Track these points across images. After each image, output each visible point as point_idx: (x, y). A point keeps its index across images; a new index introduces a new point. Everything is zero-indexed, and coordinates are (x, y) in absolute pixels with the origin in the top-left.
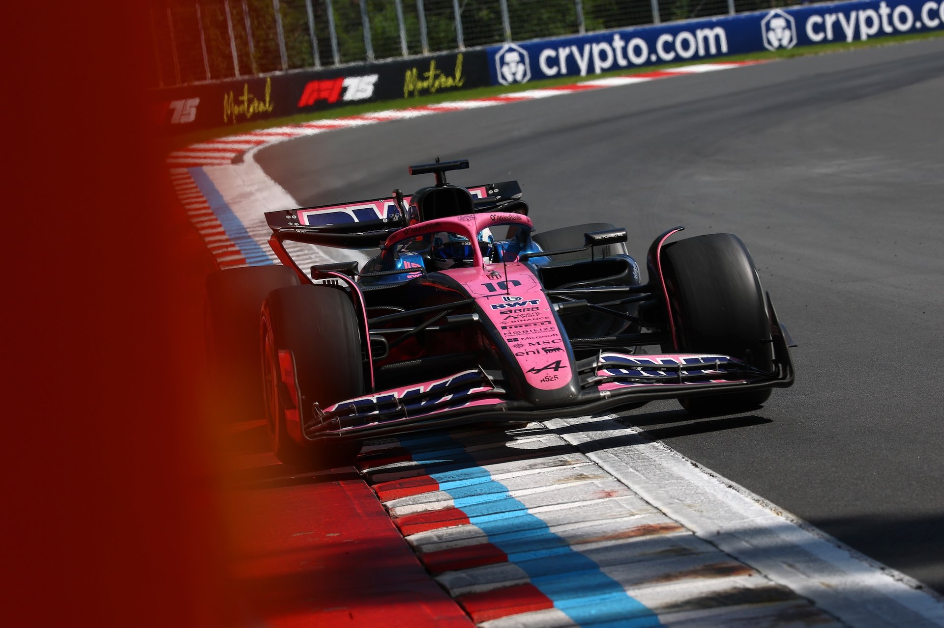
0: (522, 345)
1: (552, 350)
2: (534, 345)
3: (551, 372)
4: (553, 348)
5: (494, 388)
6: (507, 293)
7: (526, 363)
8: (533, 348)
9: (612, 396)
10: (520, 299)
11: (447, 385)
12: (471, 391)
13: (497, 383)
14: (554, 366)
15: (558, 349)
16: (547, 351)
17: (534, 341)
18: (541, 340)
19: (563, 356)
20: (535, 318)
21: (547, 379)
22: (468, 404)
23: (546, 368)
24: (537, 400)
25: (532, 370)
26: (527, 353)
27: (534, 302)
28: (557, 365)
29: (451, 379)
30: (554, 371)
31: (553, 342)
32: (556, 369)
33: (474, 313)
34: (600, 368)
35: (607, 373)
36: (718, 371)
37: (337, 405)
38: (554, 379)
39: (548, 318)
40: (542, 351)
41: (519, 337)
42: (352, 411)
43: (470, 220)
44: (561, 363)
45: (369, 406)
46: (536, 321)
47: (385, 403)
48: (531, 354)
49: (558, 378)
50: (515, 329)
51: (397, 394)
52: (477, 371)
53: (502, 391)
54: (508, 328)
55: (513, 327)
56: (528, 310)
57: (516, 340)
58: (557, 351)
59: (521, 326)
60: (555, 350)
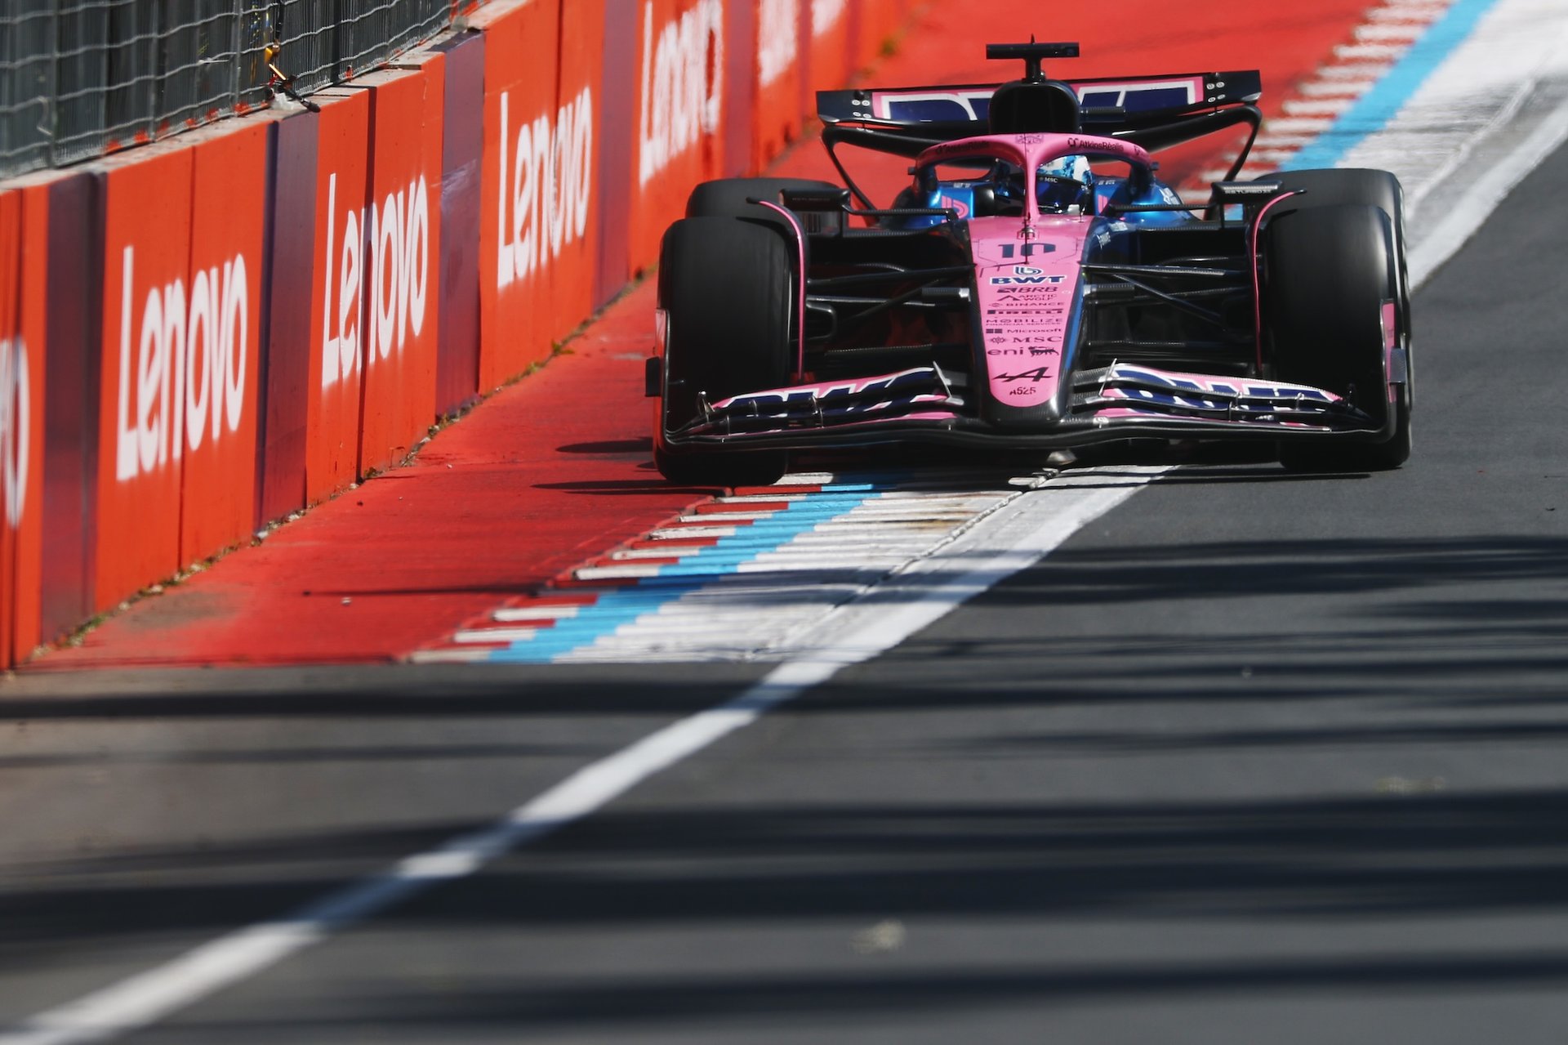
0: (1004, 340)
1: (1042, 352)
2: (1020, 341)
3: (1027, 383)
4: (1044, 349)
5: (948, 396)
6: (1024, 261)
7: (997, 365)
8: (1017, 346)
9: (1110, 425)
10: (1040, 272)
11: (887, 386)
12: (917, 398)
13: (955, 390)
14: (1035, 374)
15: (1051, 351)
16: (1033, 351)
17: (1022, 336)
18: (1032, 336)
19: (1053, 363)
20: (1048, 302)
21: (1020, 391)
22: (907, 417)
23: (1023, 376)
24: (999, 420)
25: (1003, 376)
26: (1006, 352)
27: (1055, 279)
28: (1040, 374)
29: (893, 378)
30: (1034, 381)
31: (1049, 340)
32: (1036, 379)
33: (964, 286)
34: (1109, 385)
35: (1118, 394)
36: (1297, 410)
37: (733, 399)
38: (1028, 392)
39: (1062, 304)
40: (1027, 352)
41: (1005, 328)
42: (751, 410)
43: (1034, 145)
44: (1047, 371)
45: (776, 404)
46: (1042, 307)
47: (800, 404)
48: (1010, 353)
49: (1035, 391)
50: (1005, 316)
51: (818, 392)
52: (931, 369)
53: (959, 402)
54: (997, 312)
55: (1005, 312)
56: (1040, 290)
57: (999, 331)
58: (1048, 353)
59: (1016, 313)
60: (1046, 351)
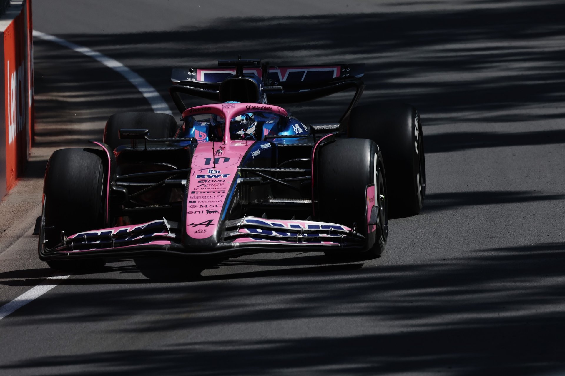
0: (196, 206)
1: (212, 212)
2: (203, 207)
3: (203, 227)
4: (213, 211)
5: (169, 233)
6: (213, 167)
7: (191, 219)
8: (201, 210)
9: (240, 246)
10: (219, 172)
11: (143, 229)
12: (155, 234)
13: (172, 230)
14: (207, 223)
15: (216, 212)
16: (208, 212)
17: (204, 205)
18: (209, 204)
19: (216, 218)
20: (219, 187)
21: (199, 232)
22: (150, 243)
23: (201, 224)
24: (189, 245)
25: (192, 224)
26: (195, 212)
27: (225, 176)
28: (210, 223)
29: (146, 225)
30: (206, 226)
31: (216, 206)
32: (207, 225)
33: (184, 179)
34: (242, 227)
35: (246, 231)
36: (329, 236)
37: (77, 234)
38: (203, 232)
39: (226, 188)
40: (205, 212)
41: (197, 200)
42: (84, 239)
43: (230, 109)
44: (213, 221)
45: (95, 237)
46: (217, 190)
47: (105, 236)
48: (197, 213)
49: (206, 231)
50: (199, 195)
51: (114, 231)
52: (162, 221)
53: (173, 236)
54: (195, 193)
55: (199, 193)
56: (217, 181)
57: (194, 202)
58: (215, 213)
59: (204, 193)
60: (214, 212)
